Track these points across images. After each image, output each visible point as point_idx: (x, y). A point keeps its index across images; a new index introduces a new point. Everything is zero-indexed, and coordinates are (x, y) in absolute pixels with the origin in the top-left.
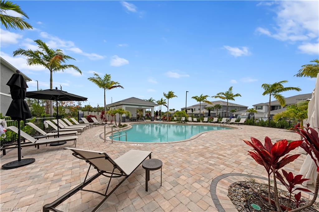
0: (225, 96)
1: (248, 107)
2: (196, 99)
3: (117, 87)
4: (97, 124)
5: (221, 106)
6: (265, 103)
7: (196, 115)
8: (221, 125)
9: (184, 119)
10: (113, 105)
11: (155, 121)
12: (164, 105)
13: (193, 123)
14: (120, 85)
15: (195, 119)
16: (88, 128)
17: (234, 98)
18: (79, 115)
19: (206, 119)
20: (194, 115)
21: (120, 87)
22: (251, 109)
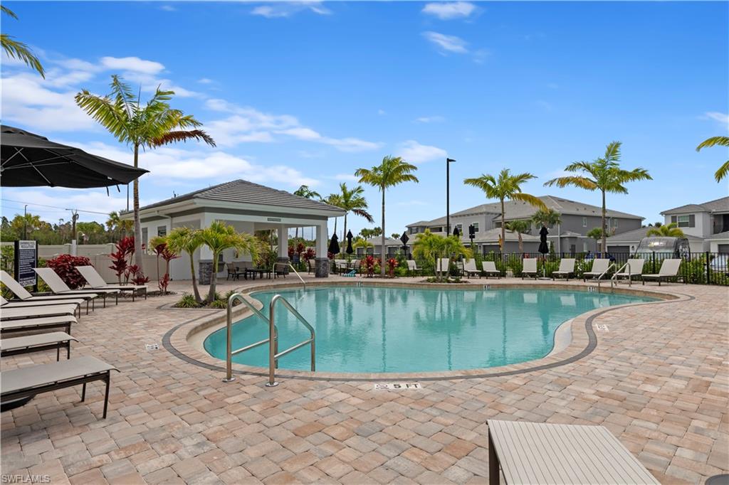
0: (595, 175)
1: (644, 218)
2: (485, 186)
3: (187, 138)
4: (110, 295)
5: (556, 215)
6: (700, 206)
7: (490, 251)
8: (602, 285)
9: (444, 265)
10: (156, 214)
11: (333, 278)
12: (356, 211)
13: (484, 281)
14: (198, 128)
15: (489, 266)
16: (93, 308)
17: (623, 185)
18: (22, 256)
19: (530, 265)
20: (481, 251)
21: (201, 139)
22: (654, 225)
